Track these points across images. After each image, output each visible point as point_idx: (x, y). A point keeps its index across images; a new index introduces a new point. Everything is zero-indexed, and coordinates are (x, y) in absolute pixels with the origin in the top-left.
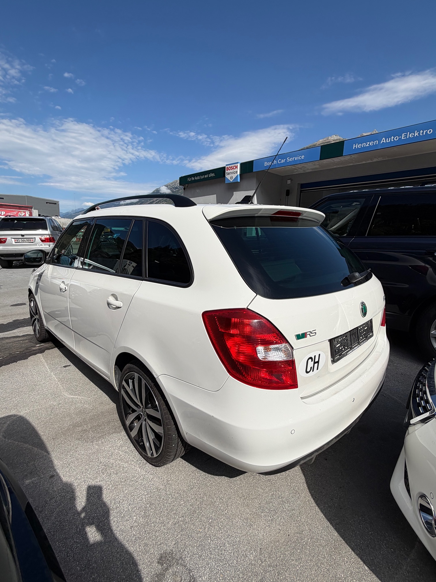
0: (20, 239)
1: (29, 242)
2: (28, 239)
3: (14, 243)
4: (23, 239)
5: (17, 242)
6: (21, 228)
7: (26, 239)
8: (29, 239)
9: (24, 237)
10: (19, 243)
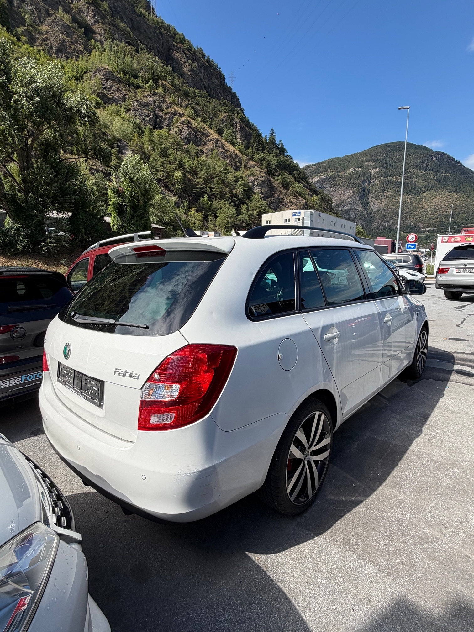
0: (462, 269)
1: (471, 273)
2: (470, 269)
3: (455, 273)
4: (465, 269)
5: (458, 272)
6: (465, 257)
7: (468, 269)
8: (472, 269)
9: (467, 267)
10: (460, 273)
